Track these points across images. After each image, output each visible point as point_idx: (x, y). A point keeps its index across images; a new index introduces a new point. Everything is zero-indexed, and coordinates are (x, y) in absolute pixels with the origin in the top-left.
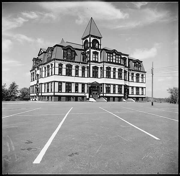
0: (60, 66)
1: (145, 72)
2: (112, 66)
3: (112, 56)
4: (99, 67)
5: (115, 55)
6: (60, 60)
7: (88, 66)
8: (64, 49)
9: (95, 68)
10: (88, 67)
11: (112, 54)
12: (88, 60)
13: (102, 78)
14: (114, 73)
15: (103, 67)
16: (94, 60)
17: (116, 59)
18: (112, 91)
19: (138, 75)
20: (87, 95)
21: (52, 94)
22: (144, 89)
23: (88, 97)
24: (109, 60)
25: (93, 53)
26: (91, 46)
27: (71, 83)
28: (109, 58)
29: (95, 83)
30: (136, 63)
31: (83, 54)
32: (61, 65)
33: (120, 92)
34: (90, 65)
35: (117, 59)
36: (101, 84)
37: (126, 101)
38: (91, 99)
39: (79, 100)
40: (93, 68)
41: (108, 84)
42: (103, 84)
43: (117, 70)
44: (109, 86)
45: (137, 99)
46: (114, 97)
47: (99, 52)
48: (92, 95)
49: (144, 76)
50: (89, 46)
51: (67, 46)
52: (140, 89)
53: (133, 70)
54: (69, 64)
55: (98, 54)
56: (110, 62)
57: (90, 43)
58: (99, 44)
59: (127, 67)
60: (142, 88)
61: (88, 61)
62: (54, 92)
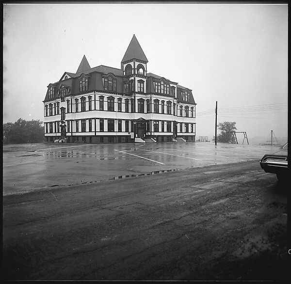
1: (195, 104)
2: (160, 98)
3: (161, 86)
4: (145, 99)
5: (163, 84)
6: (101, 91)
8: (105, 78)
9: (141, 101)
10: (132, 99)
11: (160, 82)
13: (149, 113)
14: (163, 107)
15: (150, 99)
16: (139, 90)
17: (164, 90)
18: (160, 130)
19: (187, 107)
20: (132, 134)
21: (93, 134)
22: (194, 125)
23: (133, 137)
24: (157, 91)
25: (138, 82)
26: (136, 73)
27: (113, 120)
28: (156, 88)
29: (141, 119)
30: (184, 92)
31: (126, 83)
32: (102, 97)
33: (169, 130)
34: (135, 97)
36: (148, 121)
37: (175, 141)
38: (137, 140)
39: (122, 141)
40: (138, 101)
41: (156, 121)
42: (151, 120)
43: (165, 103)
46: (163, 137)
47: (145, 80)
48: (138, 134)
49: (194, 109)
50: (133, 73)
51: (108, 74)
52: (190, 125)
53: (181, 102)
54: (111, 96)
55: (143, 83)
56: (157, 94)
57: (134, 69)
58: (144, 71)
59: (176, 99)
60: (192, 124)
61: (132, 92)
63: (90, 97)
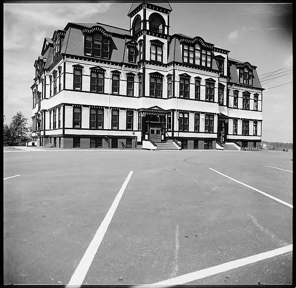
0: (77, 70)
1: (262, 89)
2: (193, 74)
3: (194, 52)
4: (165, 74)
5: (199, 49)
6: (77, 57)
7: (141, 71)
8: (86, 34)
9: (156, 76)
10: (139, 74)
11: (193, 45)
12: (141, 59)
13: (171, 98)
14: (197, 88)
15: (172, 73)
16: (153, 58)
17: (201, 59)
18: (192, 127)
19: (246, 95)
20: (139, 135)
21: (60, 132)
22: (259, 124)
23: (139, 140)
24: (186, 60)
25: (152, 44)
26: (148, 28)
27: (102, 109)
28: (186, 54)
29: (156, 108)
30: (243, 69)
31: (129, 45)
32: (78, 68)
33: (209, 129)
35: (204, 58)
36: (168, 112)
37: (222, 148)
39: (119, 145)
40: (151, 77)
41: (183, 112)
42: (173, 110)
43: (203, 82)
44: (186, 116)
45: (244, 144)
46: (196, 140)
47: (165, 41)
48: (149, 134)
49: (260, 97)
50: (142, 29)
51: (93, 27)
52: (251, 124)
53: (236, 85)
54: (98, 67)
55: (162, 47)
56: (187, 65)
57: (145, 21)
58: (164, 26)
59: (225, 77)
60: (256, 122)
61: (140, 62)
62: (64, 128)
63: (60, 69)
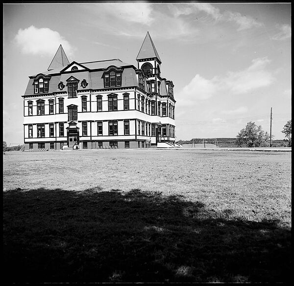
6: (139, 89)
8: (139, 74)
10: (153, 101)
12: (153, 91)
15: (167, 102)
17: (171, 94)
23: (155, 142)
26: (157, 74)
27: (144, 122)
29: (160, 123)
32: (138, 96)
42: (168, 124)
54: (143, 96)
55: (160, 85)
63: (126, 95)
